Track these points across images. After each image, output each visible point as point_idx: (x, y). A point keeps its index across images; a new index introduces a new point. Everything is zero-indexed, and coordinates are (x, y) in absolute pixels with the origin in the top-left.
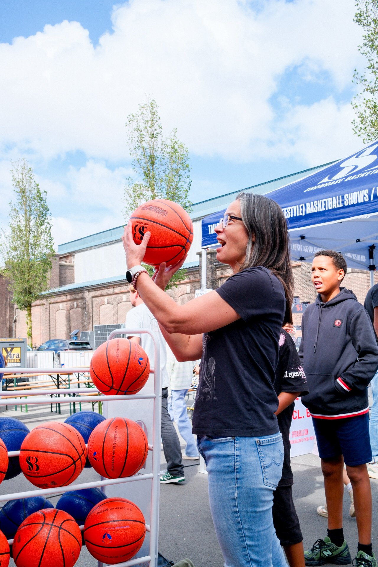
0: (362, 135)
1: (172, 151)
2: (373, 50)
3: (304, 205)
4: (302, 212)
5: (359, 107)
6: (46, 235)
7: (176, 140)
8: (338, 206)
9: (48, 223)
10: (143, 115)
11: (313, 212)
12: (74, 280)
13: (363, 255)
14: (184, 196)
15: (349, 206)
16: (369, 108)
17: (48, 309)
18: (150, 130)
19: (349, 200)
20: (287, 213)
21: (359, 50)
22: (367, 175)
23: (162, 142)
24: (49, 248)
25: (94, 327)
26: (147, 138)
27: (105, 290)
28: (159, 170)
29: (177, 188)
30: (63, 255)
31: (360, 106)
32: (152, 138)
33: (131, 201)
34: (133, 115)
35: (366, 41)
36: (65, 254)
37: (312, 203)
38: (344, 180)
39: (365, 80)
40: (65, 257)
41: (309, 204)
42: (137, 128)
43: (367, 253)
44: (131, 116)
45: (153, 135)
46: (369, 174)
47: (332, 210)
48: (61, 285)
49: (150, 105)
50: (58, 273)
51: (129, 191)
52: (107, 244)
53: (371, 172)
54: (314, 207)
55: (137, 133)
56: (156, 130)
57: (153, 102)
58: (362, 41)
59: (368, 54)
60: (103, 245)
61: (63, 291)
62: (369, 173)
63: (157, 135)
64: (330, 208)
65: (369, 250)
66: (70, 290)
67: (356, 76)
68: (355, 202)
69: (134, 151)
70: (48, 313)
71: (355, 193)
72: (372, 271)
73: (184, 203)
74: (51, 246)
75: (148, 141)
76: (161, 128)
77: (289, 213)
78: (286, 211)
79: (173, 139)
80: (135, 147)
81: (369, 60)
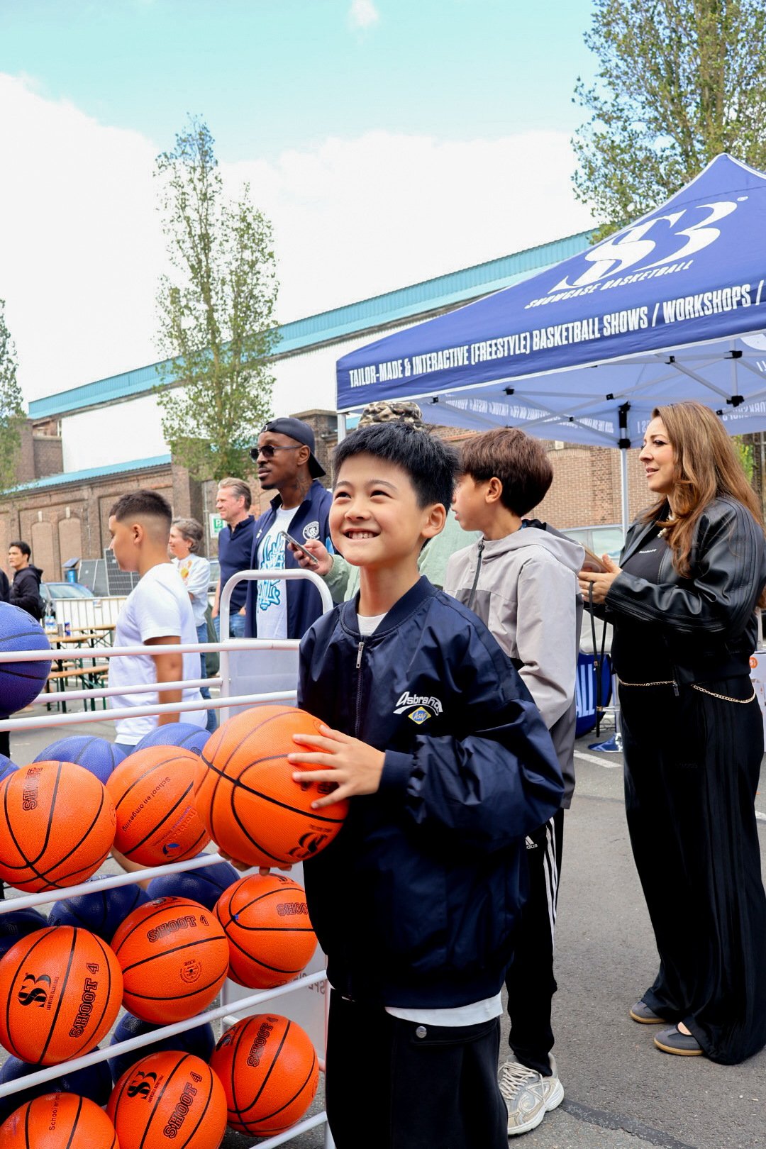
0: (589, 201)
1: (242, 227)
2: (610, 43)
3: (528, 334)
4: (525, 347)
5: (585, 149)
6: (6, 384)
7: (248, 205)
8: (592, 337)
9: (10, 361)
10: (184, 155)
11: (545, 347)
12: (62, 467)
13: (609, 421)
14: (266, 312)
15: (611, 337)
16: (603, 150)
17: (17, 520)
18: (199, 185)
19: (613, 325)
20: (498, 349)
21: (586, 41)
22: (642, 279)
23: (223, 208)
24: (13, 408)
25: (105, 553)
26: (193, 200)
27: (123, 485)
28: (217, 262)
29: (252, 296)
30: (38, 420)
31: (587, 146)
32: (203, 200)
33: (168, 321)
34: (166, 156)
35: (597, 24)
36: (43, 418)
37: (543, 331)
38: (599, 287)
39: (596, 99)
40: (43, 424)
41: (537, 332)
42: (175, 180)
43: (616, 417)
44: (163, 157)
45: (205, 194)
46: (646, 277)
47: (581, 343)
48: (38, 476)
49: (198, 137)
50: (32, 454)
51: (165, 301)
52: (123, 400)
53: (649, 274)
54: (548, 338)
55: (174, 192)
56: (211, 185)
57: (204, 132)
58: (589, 25)
59: (601, 49)
60: (114, 402)
61: (41, 488)
62: (646, 275)
63: (212, 194)
64: (576, 340)
65: (620, 412)
66: (57, 485)
67: (580, 89)
68: (624, 330)
69: (170, 226)
70: (16, 528)
71: (624, 313)
72: (624, 449)
73: (266, 323)
74: (18, 404)
75: (197, 207)
76: (220, 181)
77: (501, 349)
78: (496, 344)
79: (244, 204)
80: (172, 218)
81: (603, 61)
